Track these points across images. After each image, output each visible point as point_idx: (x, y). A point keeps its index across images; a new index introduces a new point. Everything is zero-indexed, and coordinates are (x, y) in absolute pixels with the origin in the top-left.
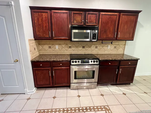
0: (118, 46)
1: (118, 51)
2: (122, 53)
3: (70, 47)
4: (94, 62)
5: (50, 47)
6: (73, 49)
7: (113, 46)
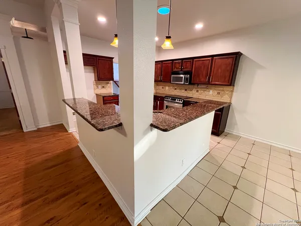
0: (223, 92)
1: (222, 98)
2: (229, 101)
3: (176, 89)
4: (179, 101)
5: (163, 88)
6: (178, 90)
7: (216, 92)
